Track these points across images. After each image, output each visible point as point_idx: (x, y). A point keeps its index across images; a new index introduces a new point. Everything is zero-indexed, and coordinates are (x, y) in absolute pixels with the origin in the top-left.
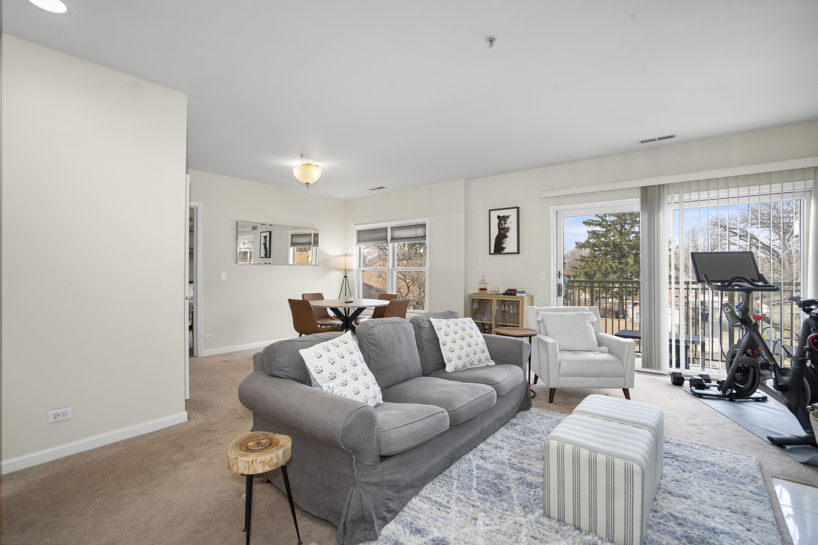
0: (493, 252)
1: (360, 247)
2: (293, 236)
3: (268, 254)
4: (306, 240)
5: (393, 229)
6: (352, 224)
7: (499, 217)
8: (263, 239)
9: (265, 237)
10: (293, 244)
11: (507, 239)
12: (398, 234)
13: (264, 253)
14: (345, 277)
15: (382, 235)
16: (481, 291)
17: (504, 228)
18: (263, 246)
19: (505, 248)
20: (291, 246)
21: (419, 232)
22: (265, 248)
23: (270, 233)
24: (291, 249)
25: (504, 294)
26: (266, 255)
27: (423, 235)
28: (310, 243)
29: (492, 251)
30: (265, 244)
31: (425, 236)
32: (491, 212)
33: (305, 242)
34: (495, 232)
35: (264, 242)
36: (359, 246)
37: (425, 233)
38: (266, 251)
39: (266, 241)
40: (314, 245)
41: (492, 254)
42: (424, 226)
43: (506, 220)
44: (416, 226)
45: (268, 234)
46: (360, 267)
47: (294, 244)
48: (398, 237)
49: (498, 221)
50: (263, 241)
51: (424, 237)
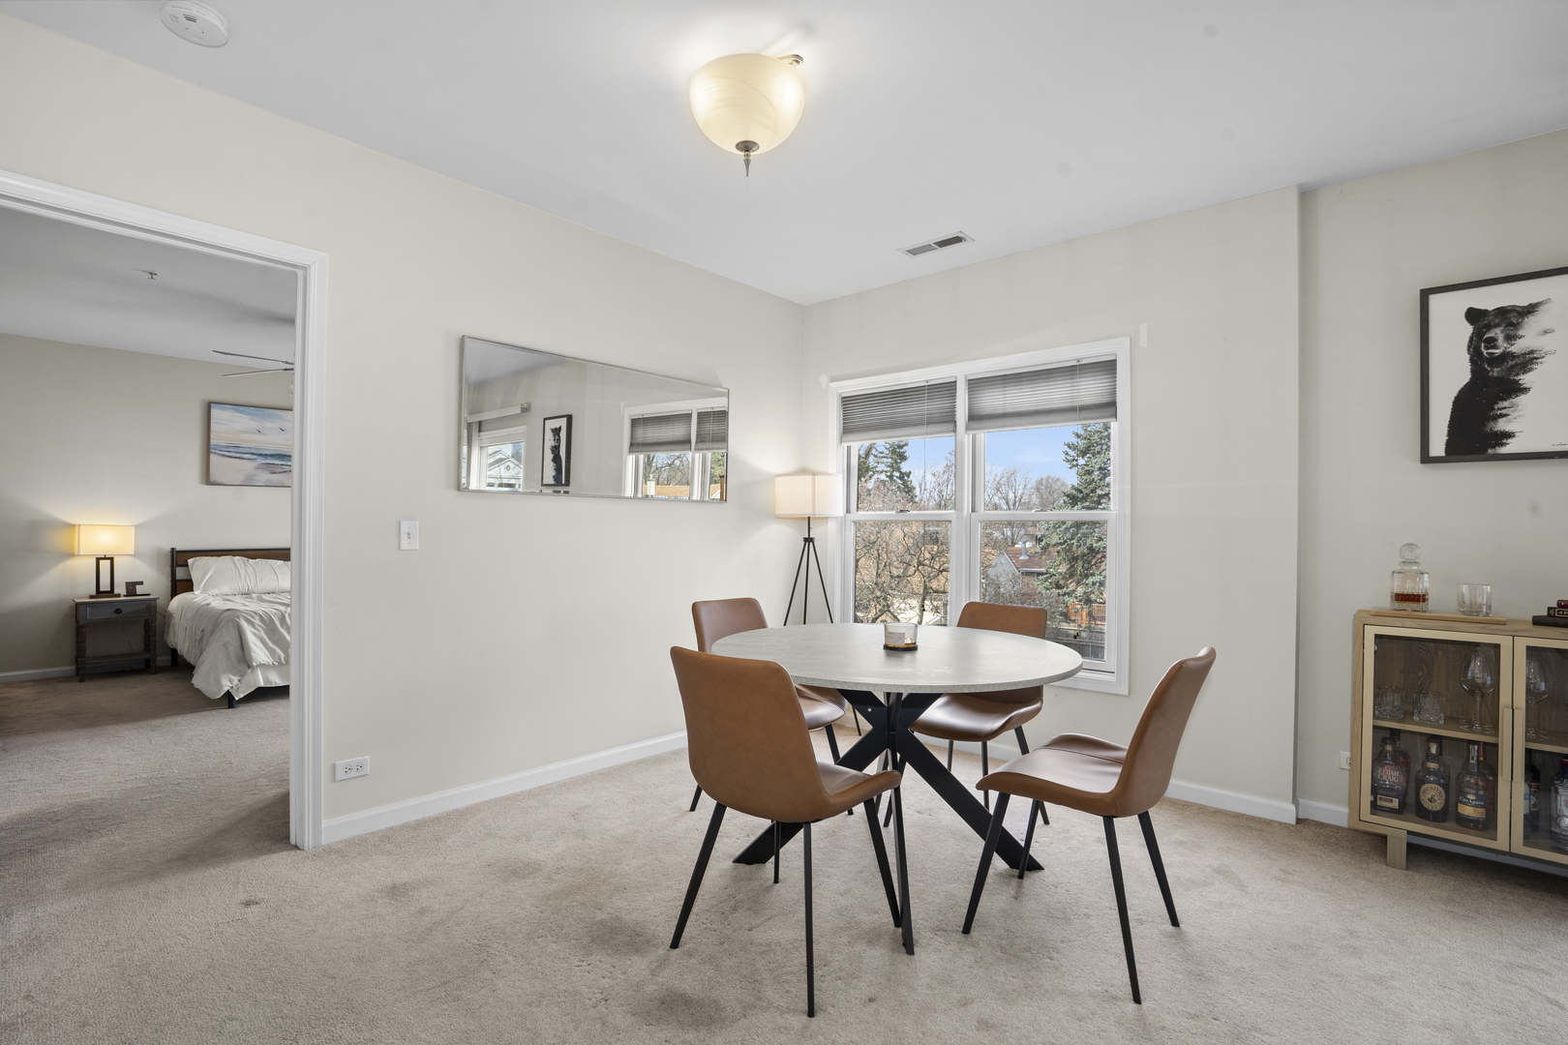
0: (1442, 453)
1: (849, 448)
2: (635, 423)
3: (562, 479)
4: (676, 431)
5: (976, 384)
6: (824, 379)
7: (1473, 315)
8: (549, 435)
9: (556, 431)
10: (635, 446)
11: (1522, 399)
12: (994, 400)
13: (554, 473)
14: (809, 540)
15: (937, 405)
16: (1397, 605)
17: (1506, 356)
18: (549, 455)
19: (1509, 435)
20: (631, 451)
21: (1090, 390)
22: (556, 459)
23: (569, 418)
24: (631, 459)
25: (1538, 621)
26: (557, 478)
27: (1105, 399)
28: (688, 441)
29: (1438, 447)
30: (556, 450)
31: (1112, 404)
32: (1433, 299)
33: (670, 439)
34: (1452, 372)
35: (553, 443)
36: (845, 445)
37: (1114, 393)
38: (558, 470)
39: (559, 440)
40: (701, 446)
41: (1438, 460)
42: (1109, 367)
43: (1516, 326)
44: (1072, 371)
45: (563, 423)
46: (848, 511)
47: (638, 445)
48: (1000, 411)
49: (1468, 330)
50: (550, 442)
51: (1109, 407)
